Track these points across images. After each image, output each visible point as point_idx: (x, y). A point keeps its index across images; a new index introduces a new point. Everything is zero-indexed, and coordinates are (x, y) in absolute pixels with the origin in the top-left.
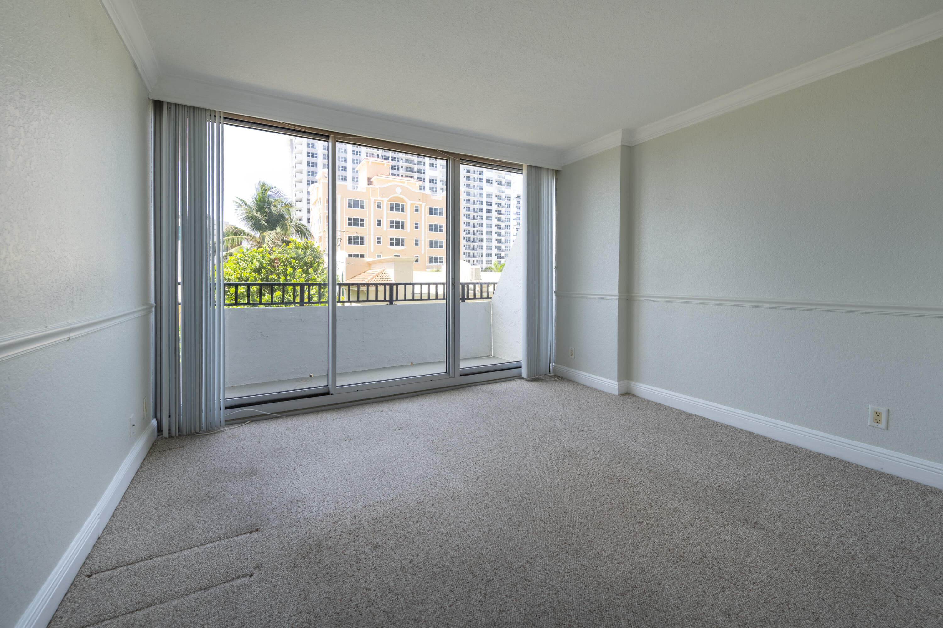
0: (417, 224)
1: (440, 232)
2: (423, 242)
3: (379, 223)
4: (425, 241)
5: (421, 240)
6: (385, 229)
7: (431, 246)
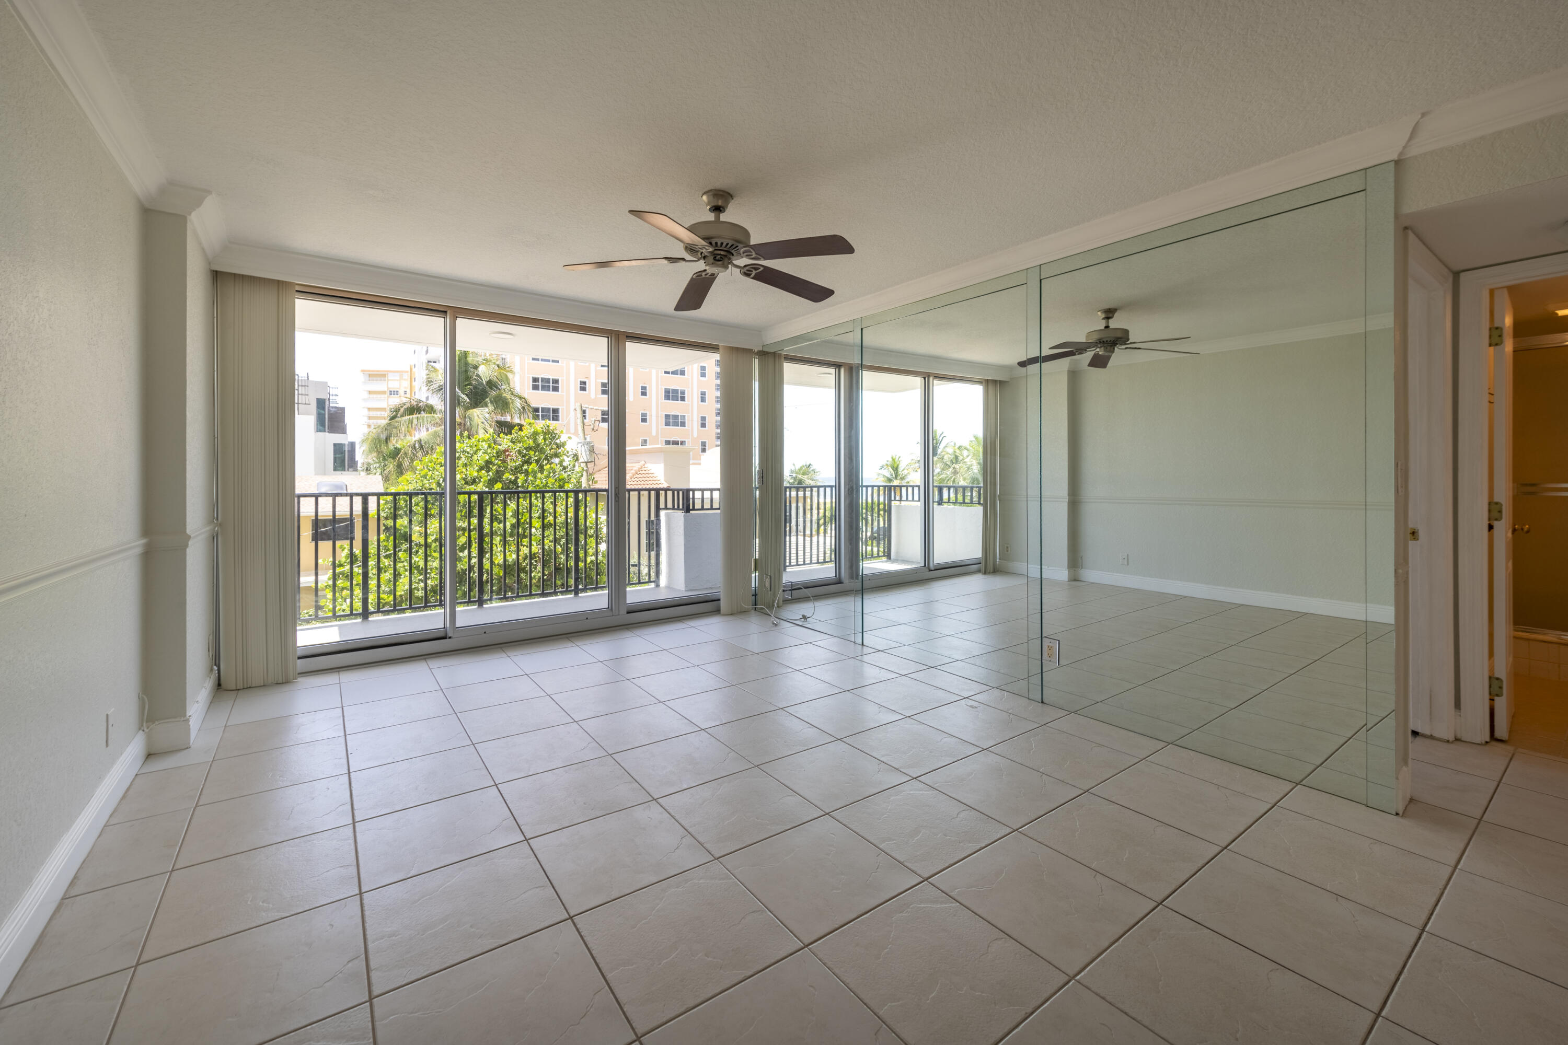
0: (644, 388)
1: (681, 400)
2: (654, 418)
3: (583, 386)
4: (657, 417)
5: (651, 416)
6: (593, 396)
7: (667, 424)
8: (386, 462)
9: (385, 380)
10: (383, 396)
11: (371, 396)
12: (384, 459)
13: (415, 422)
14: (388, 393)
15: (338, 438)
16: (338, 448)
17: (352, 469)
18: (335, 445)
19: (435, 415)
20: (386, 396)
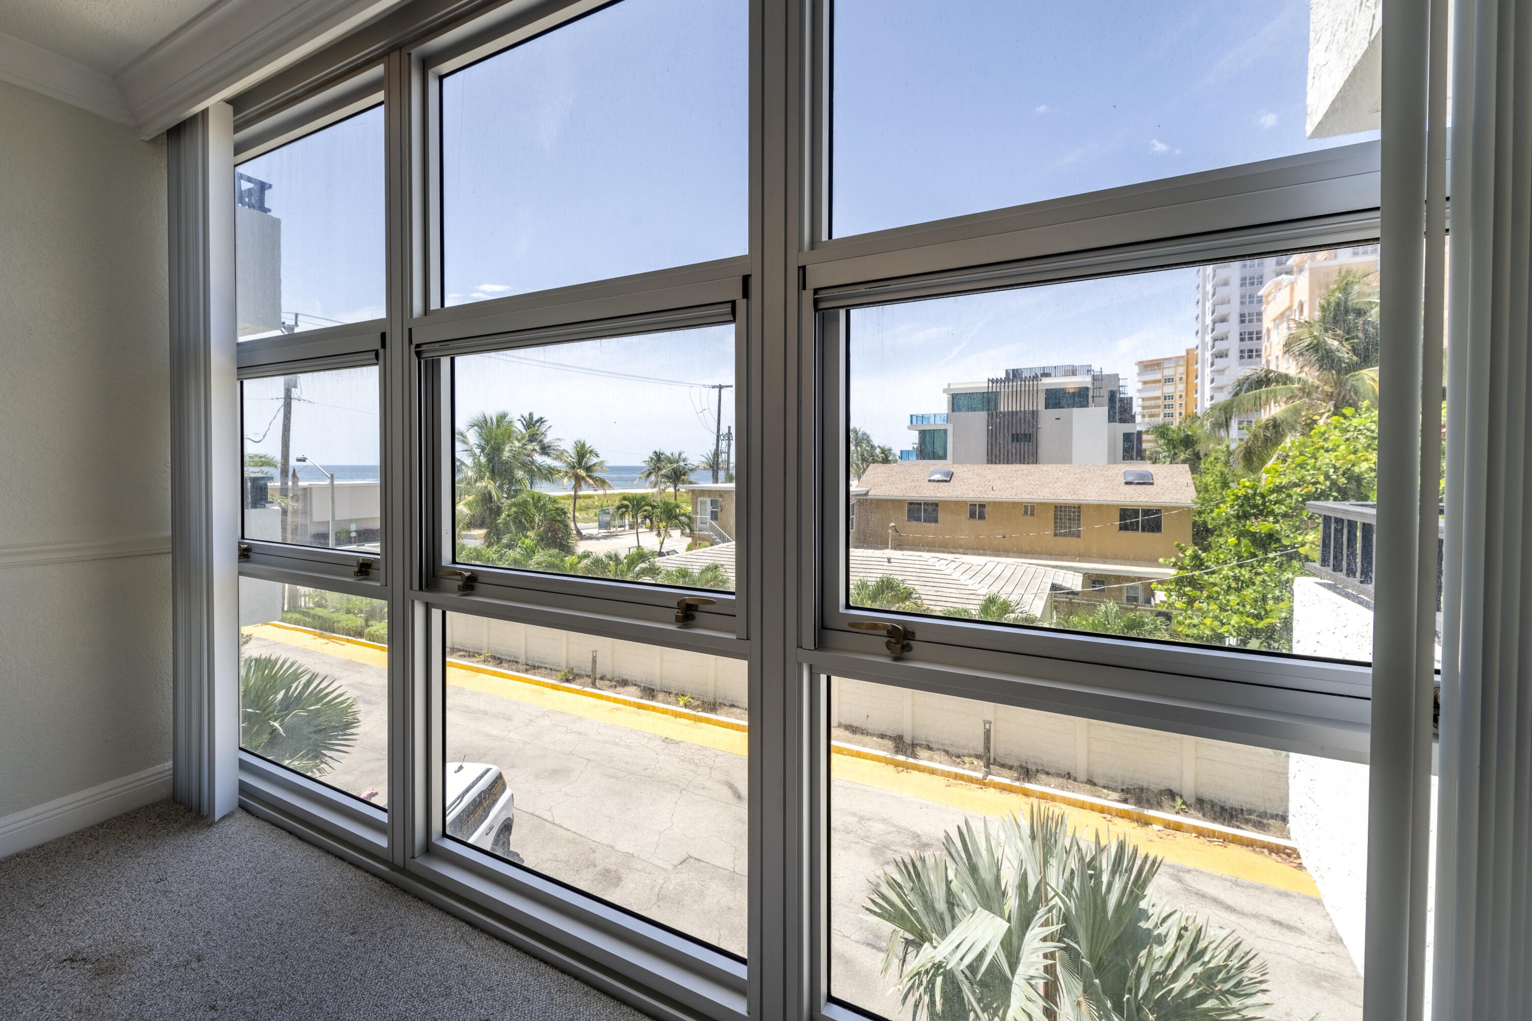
8: (1176, 451)
9: (1160, 369)
10: (1157, 385)
11: (1146, 386)
12: (1174, 447)
13: (1264, 397)
14: (1163, 381)
15: (1127, 428)
16: (1127, 437)
17: (1139, 458)
18: (1124, 434)
19: (1291, 386)
20: (1161, 384)
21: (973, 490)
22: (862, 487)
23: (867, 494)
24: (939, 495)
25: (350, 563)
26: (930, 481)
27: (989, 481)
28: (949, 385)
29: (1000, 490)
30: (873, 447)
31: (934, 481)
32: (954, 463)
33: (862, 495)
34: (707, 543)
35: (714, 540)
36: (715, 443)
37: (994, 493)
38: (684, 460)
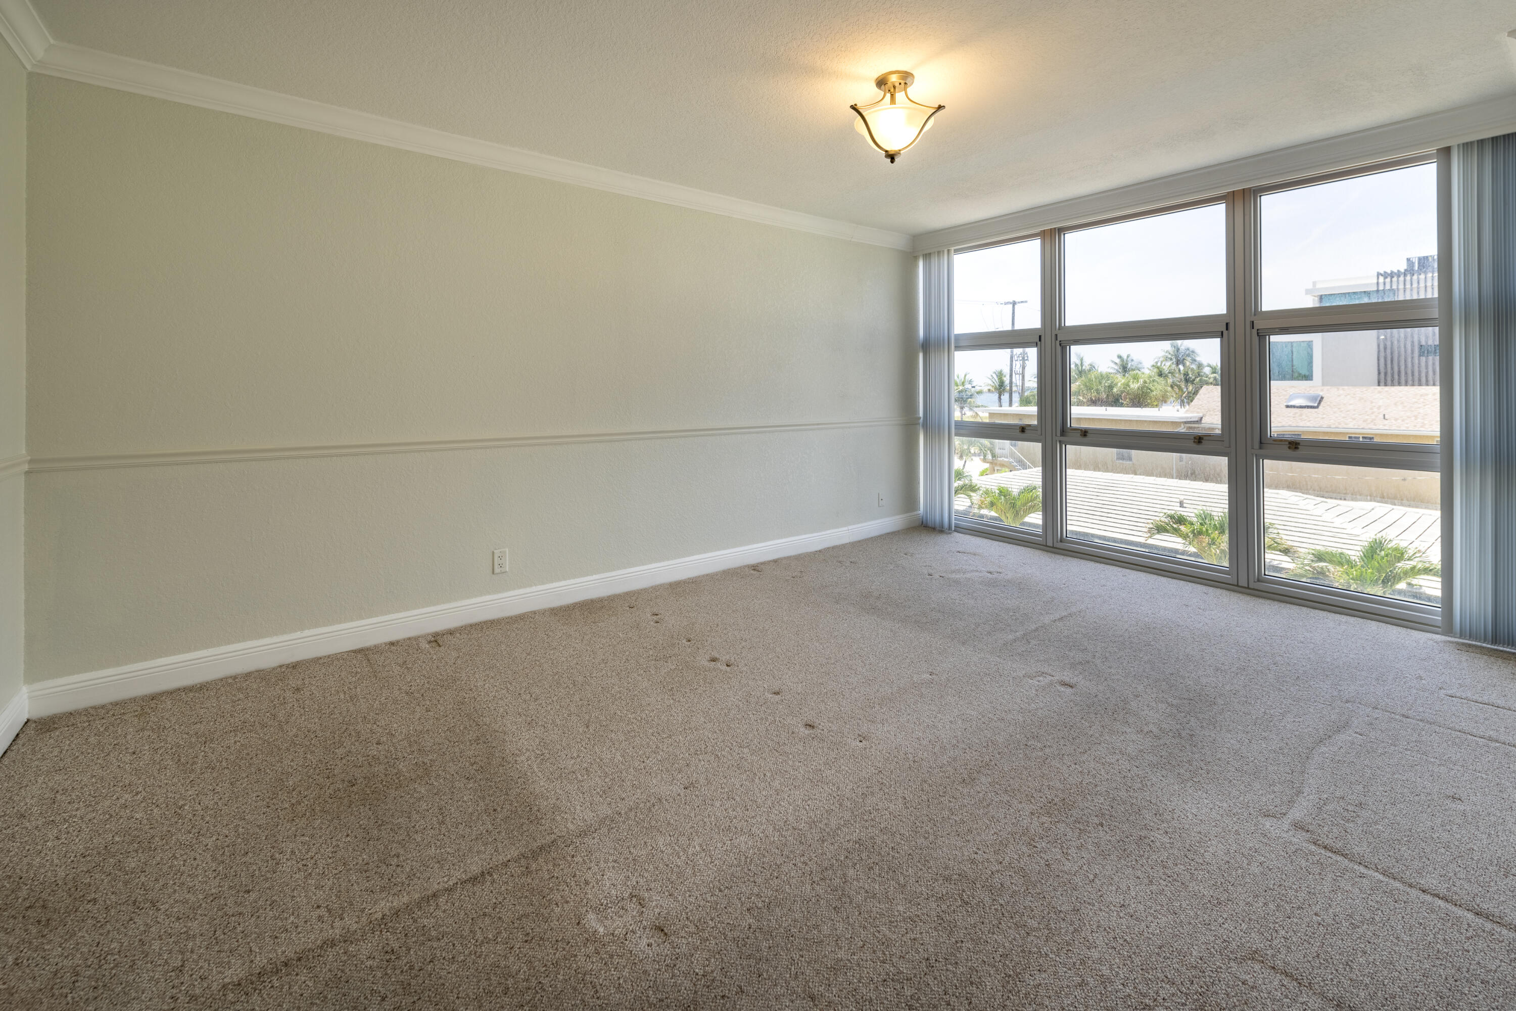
21: (1354, 419)
22: (1192, 412)
23: (1200, 421)
24: (1301, 424)
25: (1015, 428)
26: (1287, 407)
27: (1379, 408)
28: (1314, 283)
29: (1396, 420)
30: (1200, 366)
31: (1294, 407)
32: (1323, 384)
33: (1194, 422)
34: (1007, 470)
35: (1014, 467)
36: (1009, 364)
37: (1386, 422)
38: (970, 382)
